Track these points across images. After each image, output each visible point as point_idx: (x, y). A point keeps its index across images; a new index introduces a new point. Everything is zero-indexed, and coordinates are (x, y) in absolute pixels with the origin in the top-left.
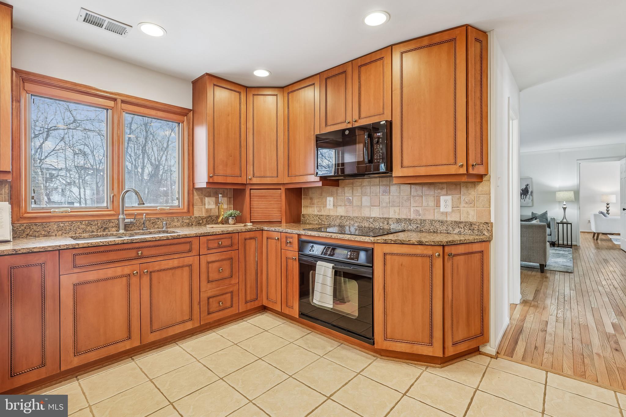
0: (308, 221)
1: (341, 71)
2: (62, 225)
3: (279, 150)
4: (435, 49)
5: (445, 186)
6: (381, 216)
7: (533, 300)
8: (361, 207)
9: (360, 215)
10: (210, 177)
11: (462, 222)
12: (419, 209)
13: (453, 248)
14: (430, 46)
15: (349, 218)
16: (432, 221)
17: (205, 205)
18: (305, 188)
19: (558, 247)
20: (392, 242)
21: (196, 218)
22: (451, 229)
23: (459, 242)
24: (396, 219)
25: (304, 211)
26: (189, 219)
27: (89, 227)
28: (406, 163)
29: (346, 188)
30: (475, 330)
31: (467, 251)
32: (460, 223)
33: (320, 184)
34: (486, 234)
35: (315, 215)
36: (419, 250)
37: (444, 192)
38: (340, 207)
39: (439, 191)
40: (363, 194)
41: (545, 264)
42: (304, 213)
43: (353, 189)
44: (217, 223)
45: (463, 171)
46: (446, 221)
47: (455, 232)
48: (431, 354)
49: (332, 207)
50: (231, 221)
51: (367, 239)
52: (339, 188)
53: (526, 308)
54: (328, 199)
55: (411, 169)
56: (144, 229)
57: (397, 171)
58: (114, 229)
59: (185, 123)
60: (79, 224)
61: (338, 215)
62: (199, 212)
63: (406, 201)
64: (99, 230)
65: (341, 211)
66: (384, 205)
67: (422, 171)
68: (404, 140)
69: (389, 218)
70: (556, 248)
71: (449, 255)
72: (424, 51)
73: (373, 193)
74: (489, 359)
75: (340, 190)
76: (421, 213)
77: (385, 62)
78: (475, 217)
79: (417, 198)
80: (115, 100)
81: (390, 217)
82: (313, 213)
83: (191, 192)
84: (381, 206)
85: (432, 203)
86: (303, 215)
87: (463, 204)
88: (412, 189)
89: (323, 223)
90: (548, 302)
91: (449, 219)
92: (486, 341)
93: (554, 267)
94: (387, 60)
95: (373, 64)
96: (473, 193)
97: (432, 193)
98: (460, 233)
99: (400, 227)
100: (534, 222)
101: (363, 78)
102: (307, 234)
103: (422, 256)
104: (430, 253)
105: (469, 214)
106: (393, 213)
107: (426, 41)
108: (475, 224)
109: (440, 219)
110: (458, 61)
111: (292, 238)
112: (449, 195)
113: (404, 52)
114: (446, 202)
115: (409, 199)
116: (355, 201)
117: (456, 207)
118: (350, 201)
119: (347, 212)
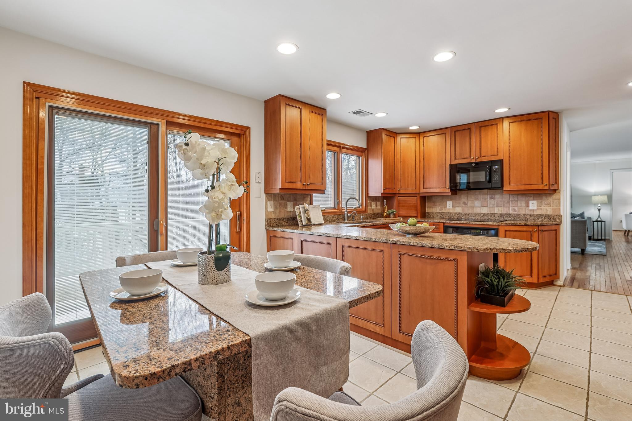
0: (432, 217)
1: (466, 128)
3: (417, 172)
4: (530, 122)
5: (532, 195)
6: (489, 212)
7: (579, 267)
8: (473, 208)
9: (473, 212)
10: (384, 190)
11: (543, 215)
12: (516, 208)
13: (543, 227)
14: (527, 120)
15: (465, 214)
16: (524, 215)
17: (371, 206)
18: (428, 196)
19: (594, 240)
20: (510, 225)
21: (369, 214)
22: (536, 219)
23: (546, 225)
24: (500, 214)
25: (428, 210)
26: (366, 215)
28: (512, 183)
29: (463, 196)
30: (552, 272)
31: (549, 229)
32: (542, 215)
33: (450, 194)
34: (558, 221)
35: (438, 213)
36: (525, 229)
37: (532, 198)
38: (458, 207)
39: (529, 198)
40: (476, 199)
41: (585, 249)
42: (428, 211)
43: (468, 197)
44: (383, 218)
45: (547, 188)
46: (534, 215)
47: (539, 220)
48: (531, 282)
49: (451, 207)
50: (392, 216)
51: (495, 224)
52: (457, 196)
53: (575, 271)
54: (448, 202)
55: (516, 186)
56: (353, 220)
57: (506, 187)
58: (341, 220)
59: (363, 156)
61: (456, 212)
62: (369, 212)
63: (506, 203)
65: (458, 210)
66: (491, 206)
67: (522, 188)
68: (511, 170)
69: (495, 214)
70: (592, 241)
71: (541, 231)
72: (523, 123)
73: (483, 199)
74: (559, 288)
75: (457, 197)
76: (517, 210)
77: (498, 127)
78: (551, 212)
79: (514, 202)
81: (495, 213)
82: (436, 211)
83: (366, 199)
84: (488, 206)
85: (524, 204)
86: (428, 213)
87: (544, 205)
88: (511, 197)
89: (445, 217)
90: (589, 268)
91: (535, 213)
92: (558, 278)
93: (592, 252)
94: (500, 126)
95: (490, 127)
96: (550, 199)
97: (524, 199)
98: (542, 221)
100: (577, 218)
101: (483, 134)
102: (450, 222)
103: (526, 231)
104: (531, 229)
105: (547, 210)
106: (498, 211)
107: (524, 118)
108: (551, 216)
109: (530, 213)
110: (544, 130)
111: (438, 225)
112: (535, 200)
113: (511, 122)
114: (533, 205)
115: (508, 203)
116: (469, 204)
117: (539, 207)
118: (465, 204)
119: (463, 210)
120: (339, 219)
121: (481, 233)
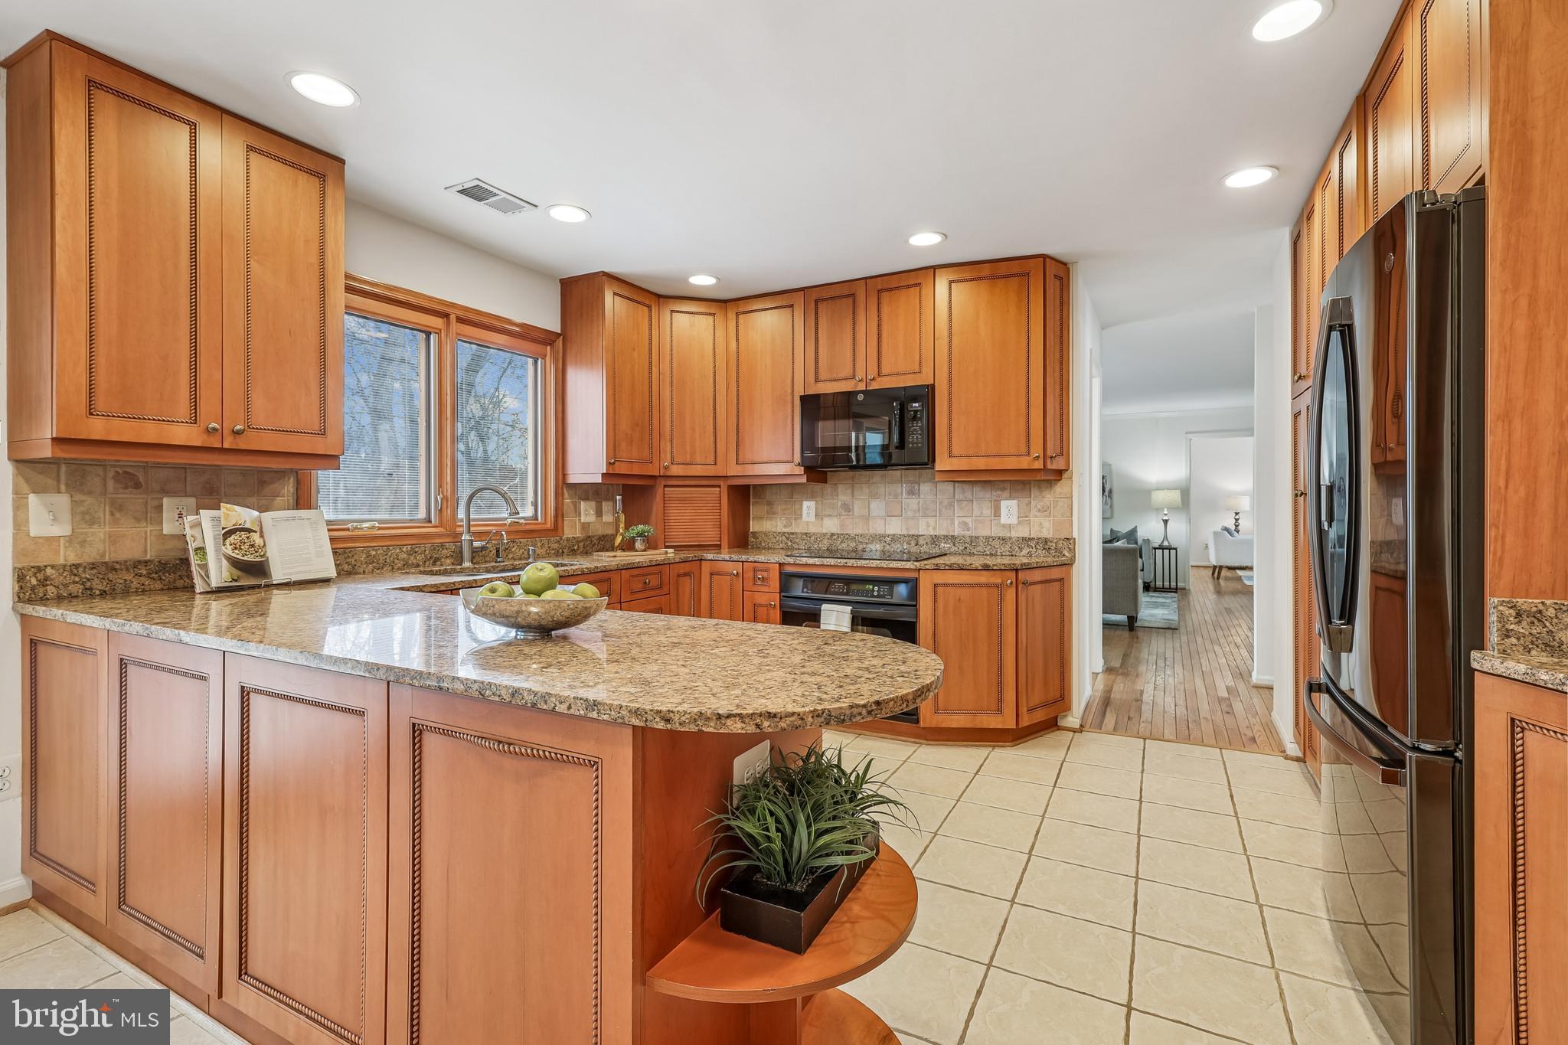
0: (763, 544)
1: (846, 292)
2: (374, 553)
3: (718, 415)
4: (1000, 283)
5: (1008, 485)
6: (905, 532)
7: (1121, 667)
8: (867, 518)
9: (867, 532)
10: (609, 464)
12: (968, 520)
13: (1028, 572)
14: (993, 278)
15: (847, 536)
16: (988, 539)
17: (580, 515)
18: (755, 486)
19: (1155, 591)
20: (947, 567)
21: (568, 539)
22: (1017, 549)
23: (1035, 566)
24: (931, 536)
25: (754, 526)
26: (558, 542)
27: (412, 558)
28: (955, 451)
29: (842, 485)
30: (1054, 694)
31: (1044, 578)
32: (1031, 539)
33: (804, 480)
34: (1067, 554)
35: (779, 533)
36: (984, 578)
37: (1006, 494)
38: (828, 518)
39: (999, 492)
40: (874, 496)
41: (1135, 615)
42: (755, 530)
43: (853, 487)
44: (612, 549)
45: (1038, 465)
46: (1010, 538)
47: (1022, 553)
48: (1000, 726)
49: (812, 518)
50: (638, 545)
51: (909, 565)
52: (827, 485)
53: (1112, 677)
54: (806, 504)
55: (965, 460)
56: (499, 560)
57: (942, 463)
58: (448, 561)
59: (548, 358)
60: (398, 550)
61: (824, 531)
62: (571, 530)
63: (946, 508)
64: (427, 563)
65: (831, 525)
66: (910, 514)
67: (980, 464)
68: (954, 416)
69: (918, 536)
70: (1151, 594)
71: (1023, 583)
72: (984, 286)
73: (890, 494)
74: (1071, 734)
75: (828, 488)
76: (971, 526)
77: (924, 292)
78: (1051, 533)
79: (965, 503)
80: (446, 316)
81: (920, 534)
82: (774, 530)
83: (560, 491)
84: (904, 515)
85: (987, 511)
86: (754, 533)
87: (1034, 512)
88: (956, 489)
89: (797, 547)
90: (1142, 668)
91: (1014, 534)
92: (1068, 708)
93: (1150, 622)
94: (926, 290)
95: (904, 292)
96: (1048, 496)
97: (988, 495)
98: (1030, 555)
99: (937, 549)
100: (1119, 544)
101: (886, 309)
102: (798, 562)
103: (988, 586)
104: (999, 581)
105: (1043, 527)
106: (926, 527)
107: (986, 271)
108: (1051, 542)
109: (1001, 534)
110: (1032, 306)
111: (766, 570)
112: (1014, 499)
113: (954, 282)
114: (1010, 509)
115: (951, 505)
116: (858, 508)
117: (1023, 517)
118: (847, 508)
119: (842, 526)
120: (437, 560)
121: (875, 593)
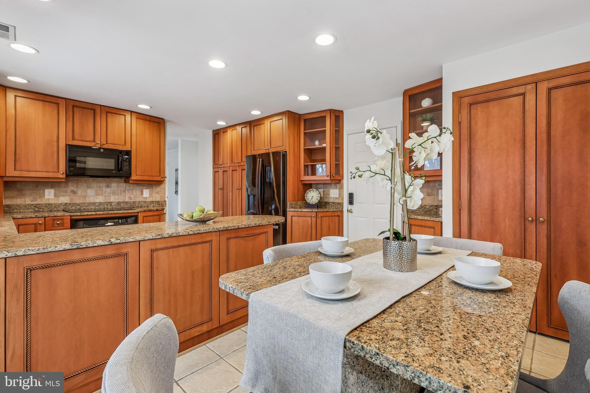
0: (16, 211)
1: (90, 107)
4: (152, 123)
5: (146, 185)
6: (105, 201)
8: (85, 197)
9: (85, 202)
11: (155, 201)
12: (132, 196)
14: (150, 121)
15: (75, 204)
16: (139, 202)
22: (149, 205)
24: (117, 202)
28: (138, 173)
29: (71, 183)
32: (154, 201)
33: (64, 180)
35: (29, 204)
36: (156, 213)
37: (145, 187)
38: (63, 197)
39: (143, 187)
40: (89, 187)
43: (77, 184)
46: (147, 201)
47: (151, 206)
49: (52, 197)
54: (48, 190)
55: (141, 177)
57: (134, 177)
61: (61, 202)
63: (123, 192)
65: (64, 199)
66: (107, 194)
67: (146, 178)
68: (137, 162)
72: (147, 122)
76: (132, 198)
78: (159, 199)
79: (130, 191)
81: (111, 201)
84: (104, 195)
85: (139, 193)
87: (154, 193)
88: (127, 186)
89: (42, 210)
91: (148, 200)
96: (159, 188)
97: (139, 188)
98: (153, 206)
99: (120, 206)
101: (110, 120)
102: (81, 214)
105: (157, 197)
106: (114, 199)
107: (142, 117)
108: (160, 202)
109: (143, 200)
110: (161, 133)
111: (62, 219)
112: (148, 189)
114: (146, 193)
115: (125, 191)
116: (80, 192)
117: (151, 194)
118: (74, 192)
119: (71, 200)
121: (120, 222)
